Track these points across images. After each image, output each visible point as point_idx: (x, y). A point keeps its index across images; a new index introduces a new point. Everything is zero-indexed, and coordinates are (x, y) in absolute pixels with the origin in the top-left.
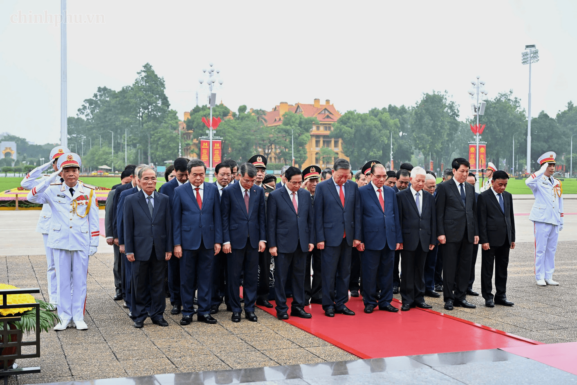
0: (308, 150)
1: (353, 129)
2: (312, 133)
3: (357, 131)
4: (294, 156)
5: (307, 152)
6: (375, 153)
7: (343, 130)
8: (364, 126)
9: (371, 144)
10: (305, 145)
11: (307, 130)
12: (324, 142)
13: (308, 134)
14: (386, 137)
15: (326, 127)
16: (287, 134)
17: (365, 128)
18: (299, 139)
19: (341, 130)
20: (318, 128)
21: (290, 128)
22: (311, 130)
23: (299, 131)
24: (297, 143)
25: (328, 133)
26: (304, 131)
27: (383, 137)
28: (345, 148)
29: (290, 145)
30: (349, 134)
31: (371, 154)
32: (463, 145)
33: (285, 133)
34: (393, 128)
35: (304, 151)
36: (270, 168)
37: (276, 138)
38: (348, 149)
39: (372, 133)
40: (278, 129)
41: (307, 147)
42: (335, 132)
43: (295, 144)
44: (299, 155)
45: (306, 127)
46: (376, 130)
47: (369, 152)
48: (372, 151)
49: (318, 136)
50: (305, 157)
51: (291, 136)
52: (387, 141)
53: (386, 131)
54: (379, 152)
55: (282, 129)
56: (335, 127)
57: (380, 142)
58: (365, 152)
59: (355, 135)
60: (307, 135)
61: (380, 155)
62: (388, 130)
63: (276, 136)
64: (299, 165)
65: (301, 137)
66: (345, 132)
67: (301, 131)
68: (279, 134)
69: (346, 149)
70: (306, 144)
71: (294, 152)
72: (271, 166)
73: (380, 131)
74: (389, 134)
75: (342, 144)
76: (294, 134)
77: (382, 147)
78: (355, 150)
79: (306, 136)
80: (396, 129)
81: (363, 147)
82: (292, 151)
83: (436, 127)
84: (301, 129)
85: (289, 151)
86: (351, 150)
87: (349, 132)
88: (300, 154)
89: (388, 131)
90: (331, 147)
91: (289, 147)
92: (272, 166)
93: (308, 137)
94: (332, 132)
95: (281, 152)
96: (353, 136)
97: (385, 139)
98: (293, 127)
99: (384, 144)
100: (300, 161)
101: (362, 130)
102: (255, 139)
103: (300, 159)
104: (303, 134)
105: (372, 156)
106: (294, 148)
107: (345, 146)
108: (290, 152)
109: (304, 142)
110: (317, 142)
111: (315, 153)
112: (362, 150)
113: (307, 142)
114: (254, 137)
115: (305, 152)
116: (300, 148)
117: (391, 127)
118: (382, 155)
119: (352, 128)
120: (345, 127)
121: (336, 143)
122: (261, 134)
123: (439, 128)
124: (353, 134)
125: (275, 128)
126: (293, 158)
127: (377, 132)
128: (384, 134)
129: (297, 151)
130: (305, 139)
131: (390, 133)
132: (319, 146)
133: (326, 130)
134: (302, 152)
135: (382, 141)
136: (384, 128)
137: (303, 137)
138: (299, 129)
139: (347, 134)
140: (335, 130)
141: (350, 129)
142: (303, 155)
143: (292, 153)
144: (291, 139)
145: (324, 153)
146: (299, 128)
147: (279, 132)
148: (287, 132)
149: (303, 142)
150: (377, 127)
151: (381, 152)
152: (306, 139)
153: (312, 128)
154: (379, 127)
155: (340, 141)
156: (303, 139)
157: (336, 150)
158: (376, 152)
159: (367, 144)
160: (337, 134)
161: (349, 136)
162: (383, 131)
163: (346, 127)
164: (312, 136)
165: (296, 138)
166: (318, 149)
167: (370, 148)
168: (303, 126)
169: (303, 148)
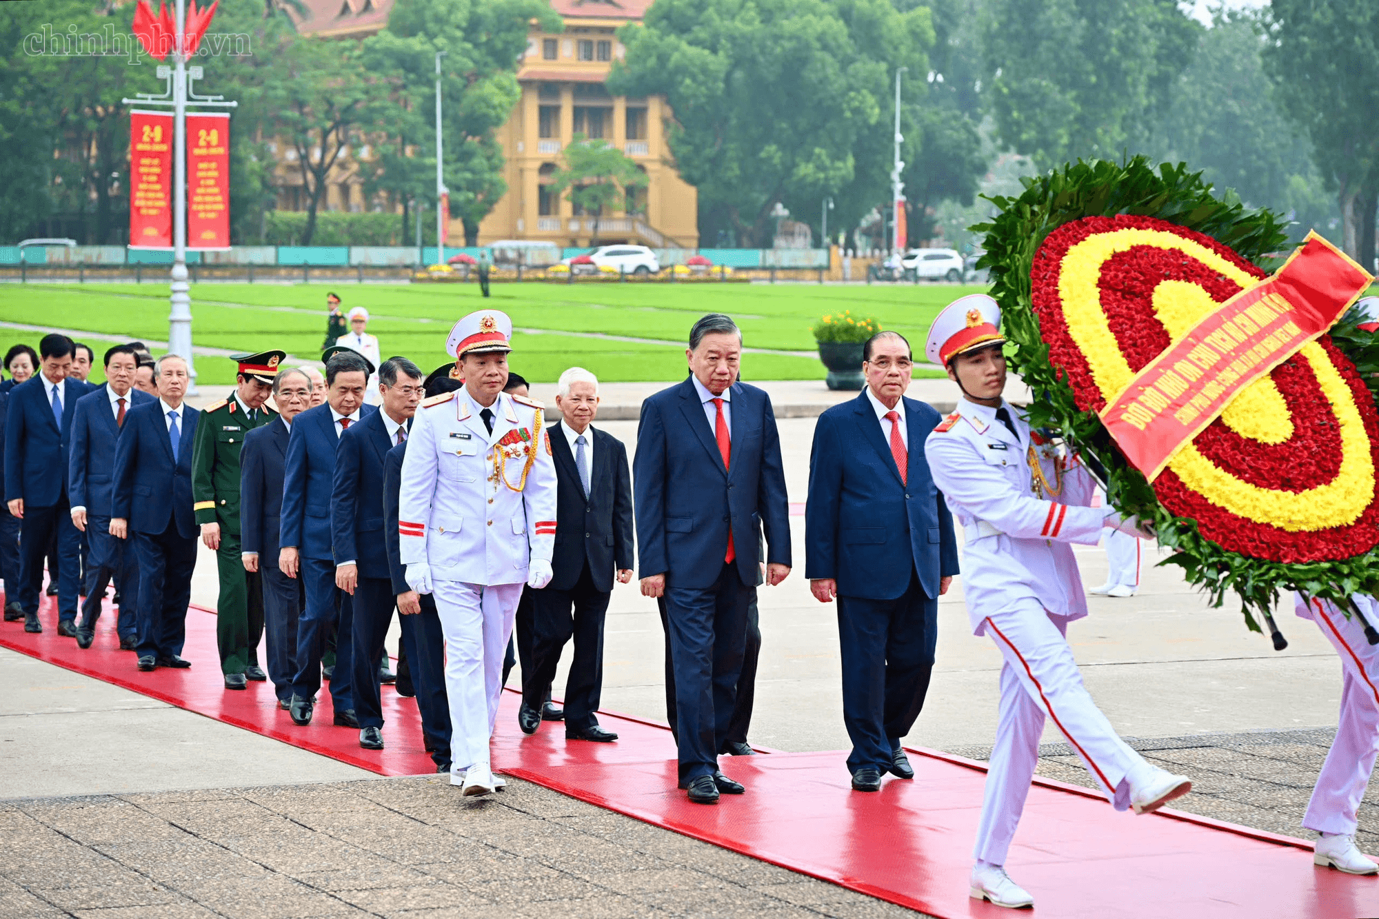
0: (506, 154)
1: (721, 53)
2: (523, 73)
3: (737, 63)
4: (445, 182)
5: (501, 161)
6: (821, 168)
7: (675, 57)
8: (769, 43)
9: (803, 123)
10: (495, 130)
11: (504, 58)
12: (578, 113)
13: (507, 78)
14: (873, 92)
15: (589, 44)
16: (412, 76)
17: (778, 50)
18: (465, 102)
19: (663, 59)
20: (551, 49)
21: (428, 47)
22: (519, 57)
23: (471, 64)
24: (455, 120)
25: (597, 70)
26: (489, 59)
27: (858, 91)
28: (682, 142)
29: (428, 129)
30: (701, 77)
31: (805, 170)
32: (1199, 129)
33: (401, 71)
34: (903, 51)
35: (489, 159)
36: (331, 235)
37: (359, 96)
38: (697, 150)
39: (810, 75)
40: (370, 50)
41: (501, 137)
42: (637, 69)
43: (448, 122)
44: (468, 175)
45: (499, 45)
46: (829, 58)
47: (795, 165)
48: (809, 158)
49: (548, 88)
50: (493, 184)
51: (430, 84)
52: (877, 111)
53: (871, 65)
54: (839, 164)
55: (389, 52)
56: (634, 43)
57: (848, 114)
58: (776, 160)
59: (728, 79)
60: (506, 83)
61: (843, 179)
62: (884, 59)
63: (362, 84)
64: (465, 223)
65: (473, 93)
66: (681, 70)
67: (475, 62)
68: (374, 75)
69: (684, 150)
70: (498, 121)
71: (445, 162)
72: (330, 228)
73: (846, 62)
74: (886, 80)
75: (665, 122)
76: (443, 73)
77: (854, 138)
78: (731, 154)
79: (501, 87)
80: (917, 56)
81: (766, 138)
82: (435, 155)
83: (1101, 47)
84: (476, 54)
85: (421, 155)
86: (709, 152)
87: (704, 70)
88: (473, 171)
89: (883, 66)
90: (611, 136)
91: (420, 136)
92: (336, 224)
93: (509, 93)
94: (618, 69)
95: (385, 160)
96: (721, 85)
97: (871, 100)
98: (440, 41)
99: (865, 122)
100: (470, 201)
101: (761, 59)
102: (263, 98)
103: (471, 195)
104: (486, 76)
105: (810, 179)
106: (443, 141)
107: (682, 132)
108: (428, 161)
109: (492, 113)
110: (548, 116)
111: (537, 164)
112: (763, 155)
113: (504, 116)
114: (256, 91)
115: (495, 161)
116: (473, 142)
117: (896, 48)
118: (852, 176)
119: (714, 51)
120: (684, 46)
121: (635, 120)
122: (291, 76)
123: (1114, 50)
124: (722, 75)
125: (352, 49)
126: (442, 189)
127: (830, 71)
128: (866, 80)
129: (459, 156)
130: (496, 101)
131: (891, 72)
132: (558, 136)
133: (589, 58)
134: (478, 162)
135: (856, 111)
136: (861, 51)
137: (487, 88)
138: (466, 53)
139: (694, 79)
140: (635, 59)
141: (706, 52)
142: (487, 176)
143: (434, 168)
144: (433, 97)
145: (585, 165)
146: (469, 46)
147: (375, 66)
148: (412, 65)
149: (485, 116)
150: (833, 44)
151: (851, 161)
152: (499, 99)
153: (522, 48)
154: (839, 47)
155: (655, 111)
156: (484, 100)
157: (638, 152)
158: (828, 162)
159: (784, 125)
160: (641, 78)
161: (703, 89)
162: (858, 65)
163: (690, 43)
164: (526, 84)
165: (452, 96)
166: (550, 150)
167: (797, 146)
168: (483, 38)
169: (487, 143)
